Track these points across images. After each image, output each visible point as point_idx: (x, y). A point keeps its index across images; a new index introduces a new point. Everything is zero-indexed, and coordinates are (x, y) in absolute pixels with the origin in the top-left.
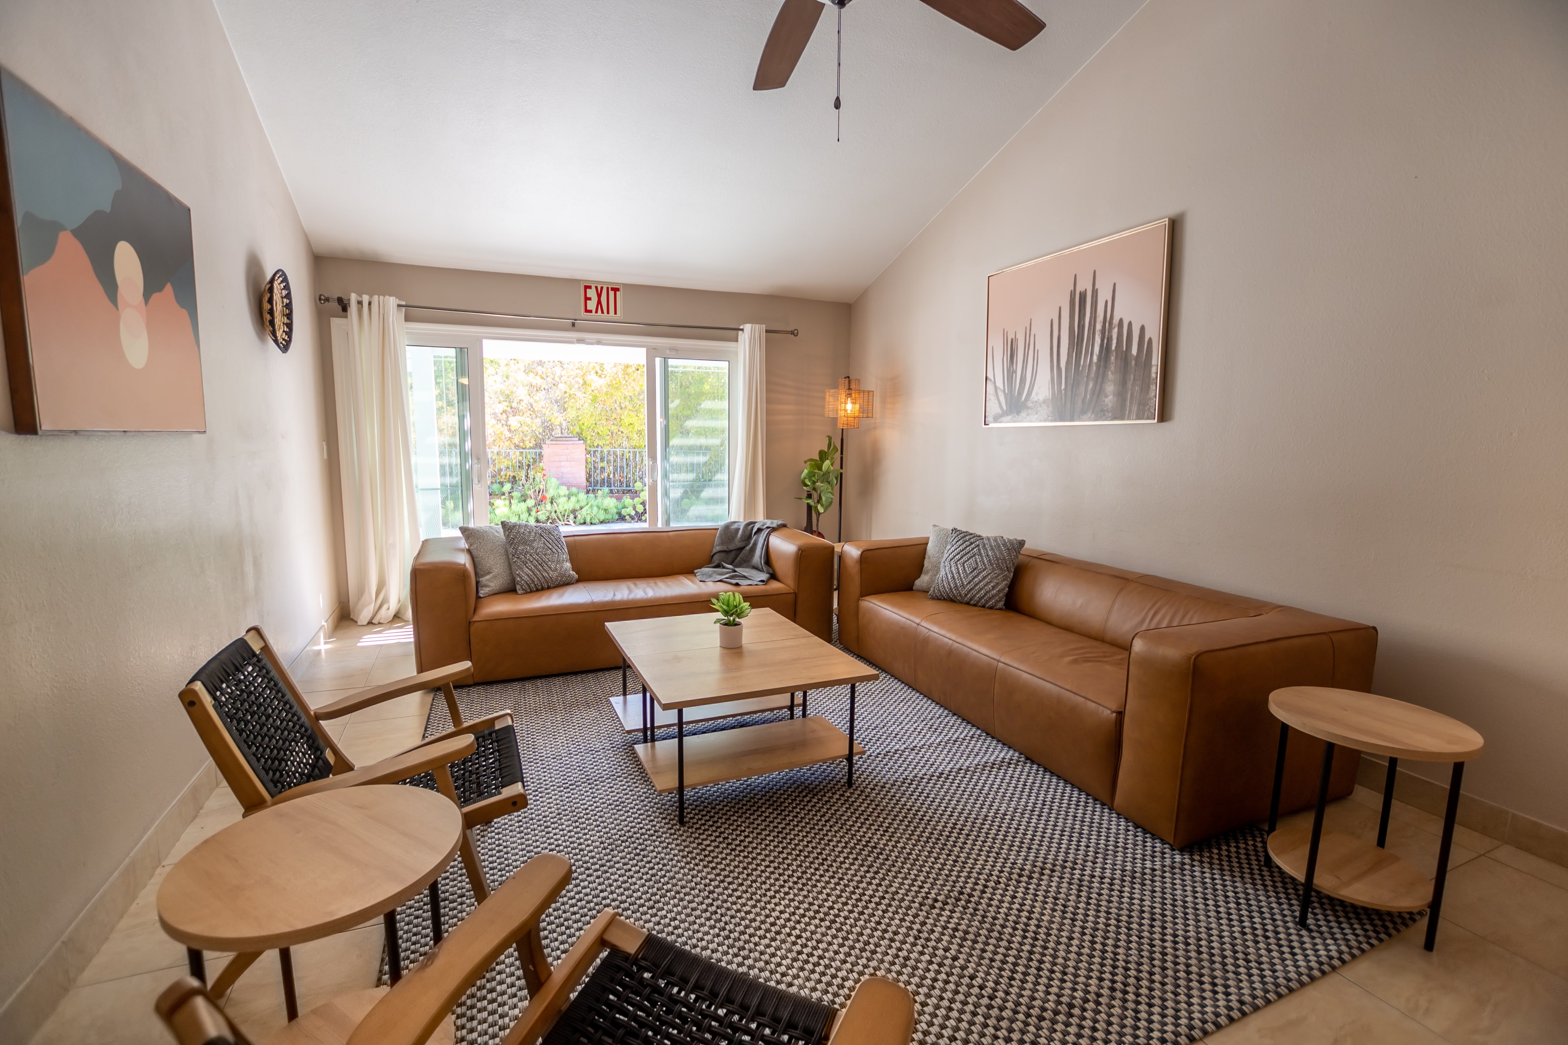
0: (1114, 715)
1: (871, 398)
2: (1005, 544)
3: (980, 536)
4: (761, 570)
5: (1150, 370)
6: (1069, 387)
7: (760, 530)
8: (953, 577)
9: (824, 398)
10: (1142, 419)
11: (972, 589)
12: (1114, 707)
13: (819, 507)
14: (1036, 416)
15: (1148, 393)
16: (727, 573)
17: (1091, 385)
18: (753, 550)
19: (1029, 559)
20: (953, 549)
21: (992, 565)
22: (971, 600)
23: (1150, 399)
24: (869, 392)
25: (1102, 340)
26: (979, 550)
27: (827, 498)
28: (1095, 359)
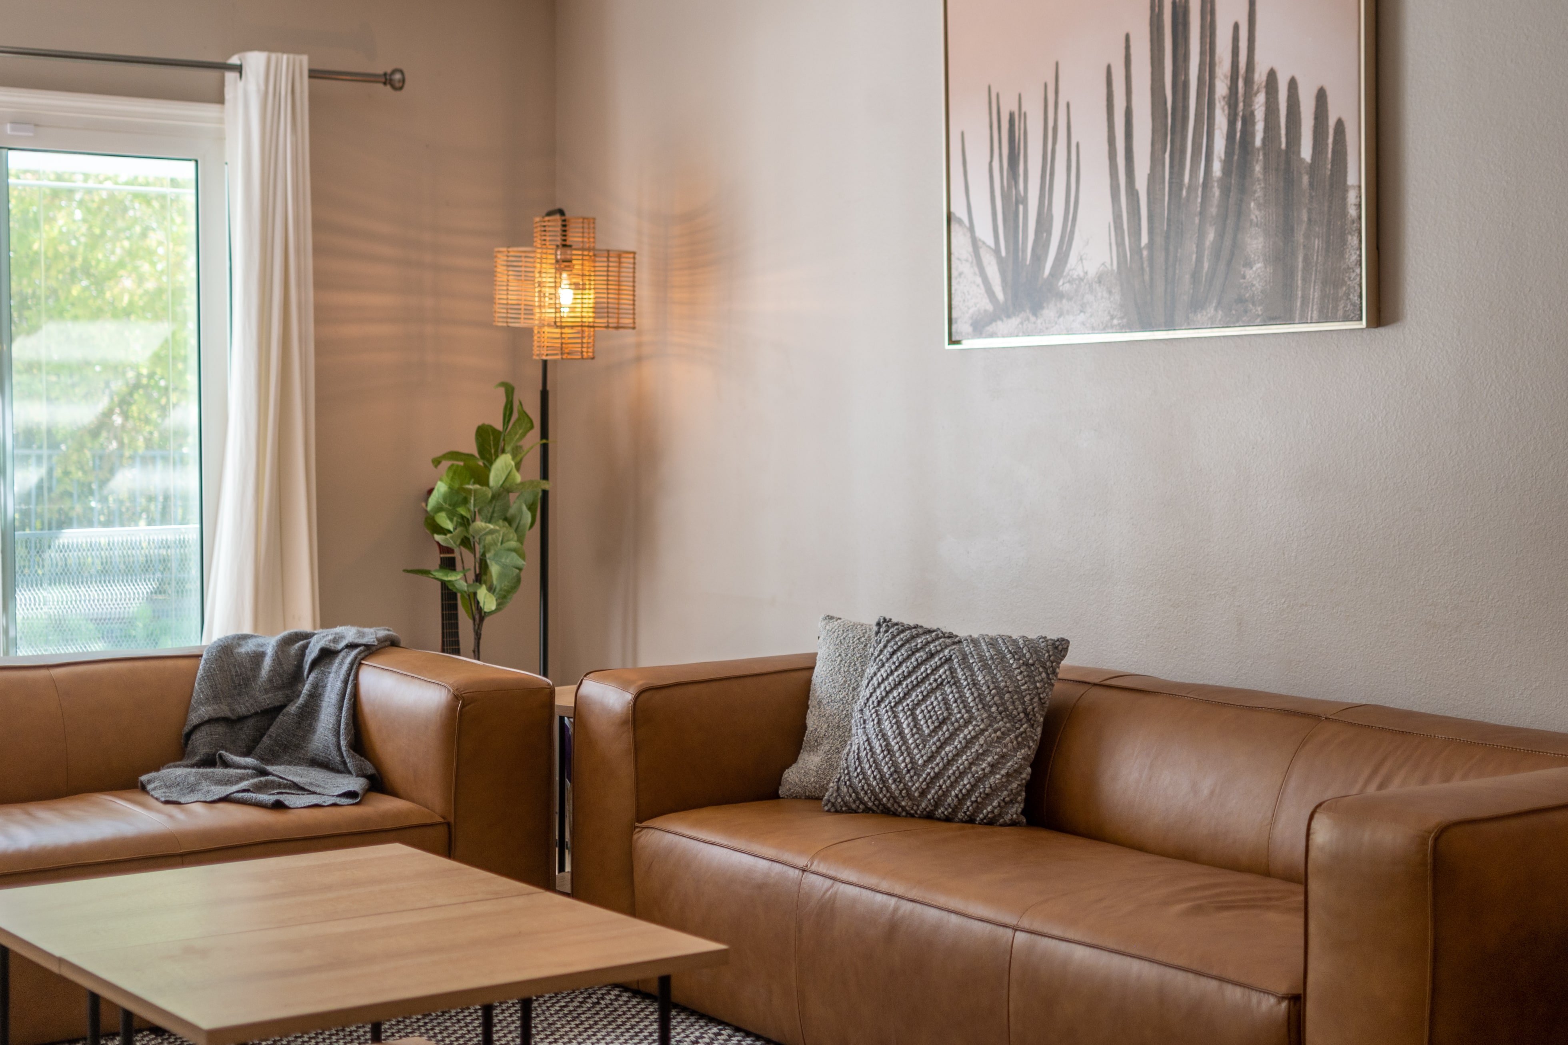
0: (1284, 1005)
1: (627, 272)
2: (1016, 652)
3: (951, 636)
4: (341, 769)
5: (1344, 199)
6: (1159, 240)
7: (327, 655)
8: (888, 748)
9: (490, 274)
10: (1334, 319)
11: (937, 776)
12: (1283, 988)
13: (483, 594)
14: (1082, 317)
15: (1342, 255)
16: (242, 779)
17: (1211, 236)
18: (310, 711)
19: (1082, 689)
20: (883, 672)
21: (986, 707)
22: (937, 806)
23: (1349, 269)
24: (620, 255)
25: (1232, 123)
26: (952, 671)
27: (504, 566)
28: (1217, 168)
